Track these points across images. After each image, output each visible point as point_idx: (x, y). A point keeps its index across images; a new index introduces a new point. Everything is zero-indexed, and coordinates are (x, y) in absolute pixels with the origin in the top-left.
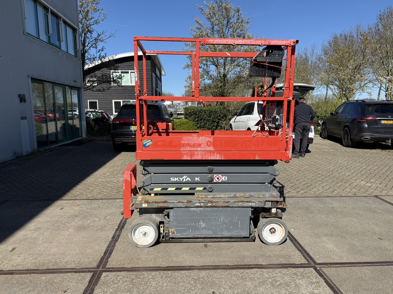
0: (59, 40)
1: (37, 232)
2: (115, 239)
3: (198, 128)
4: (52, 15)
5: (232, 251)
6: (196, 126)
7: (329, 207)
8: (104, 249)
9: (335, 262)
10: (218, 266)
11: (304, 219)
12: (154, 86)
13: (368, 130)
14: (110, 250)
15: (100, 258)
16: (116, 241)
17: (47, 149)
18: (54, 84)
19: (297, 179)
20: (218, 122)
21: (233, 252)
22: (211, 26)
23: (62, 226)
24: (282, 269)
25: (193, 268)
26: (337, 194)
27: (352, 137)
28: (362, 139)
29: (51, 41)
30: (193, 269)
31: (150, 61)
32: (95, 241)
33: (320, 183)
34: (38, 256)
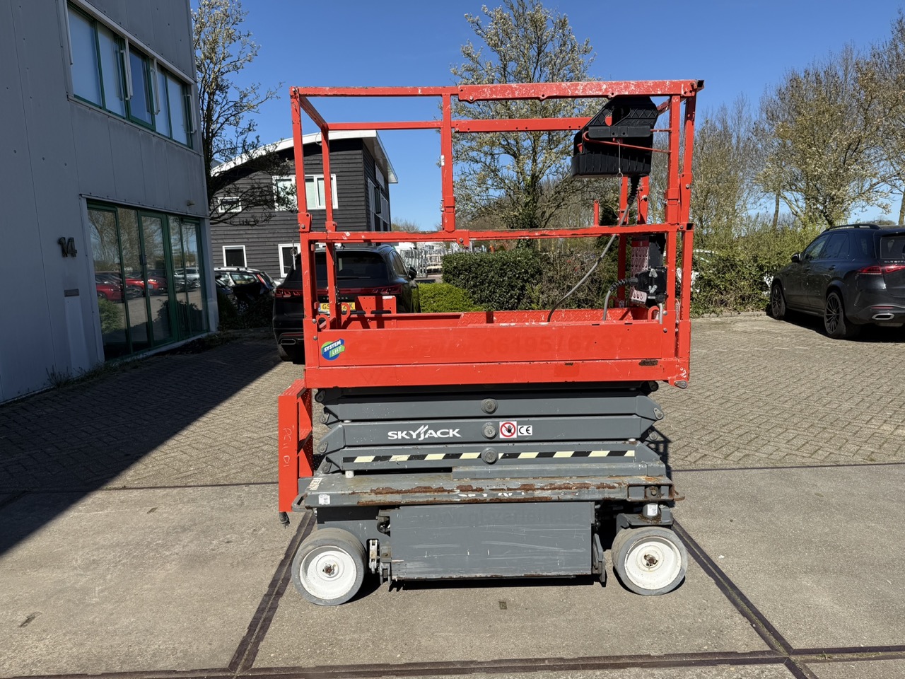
0: (150, 109)
1: (88, 573)
2: (276, 589)
3: (474, 303)
4: (132, 54)
5: (570, 617)
6: (470, 298)
7: (808, 494)
8: (249, 617)
9: (841, 644)
10: (537, 660)
11: (747, 528)
12: (372, 209)
13: (888, 296)
14: (264, 621)
15: (240, 640)
16: (280, 594)
17: (127, 363)
18: (142, 211)
19: (723, 421)
20: (523, 288)
21: (573, 620)
22: (500, 64)
23: (151, 554)
24: (704, 669)
25: (472, 666)
26: (826, 457)
27: (847, 314)
28: (874, 317)
29: (133, 113)
30: (472, 671)
31: (360, 152)
32: (227, 594)
33: (781, 430)
34: (87, 638)
